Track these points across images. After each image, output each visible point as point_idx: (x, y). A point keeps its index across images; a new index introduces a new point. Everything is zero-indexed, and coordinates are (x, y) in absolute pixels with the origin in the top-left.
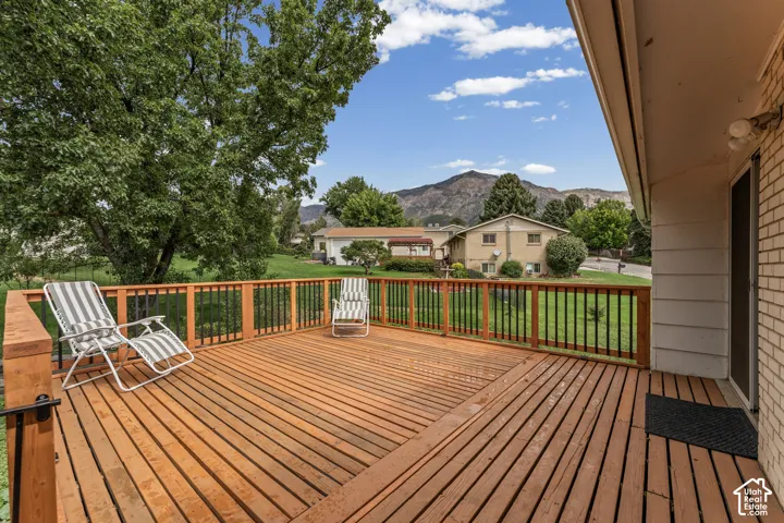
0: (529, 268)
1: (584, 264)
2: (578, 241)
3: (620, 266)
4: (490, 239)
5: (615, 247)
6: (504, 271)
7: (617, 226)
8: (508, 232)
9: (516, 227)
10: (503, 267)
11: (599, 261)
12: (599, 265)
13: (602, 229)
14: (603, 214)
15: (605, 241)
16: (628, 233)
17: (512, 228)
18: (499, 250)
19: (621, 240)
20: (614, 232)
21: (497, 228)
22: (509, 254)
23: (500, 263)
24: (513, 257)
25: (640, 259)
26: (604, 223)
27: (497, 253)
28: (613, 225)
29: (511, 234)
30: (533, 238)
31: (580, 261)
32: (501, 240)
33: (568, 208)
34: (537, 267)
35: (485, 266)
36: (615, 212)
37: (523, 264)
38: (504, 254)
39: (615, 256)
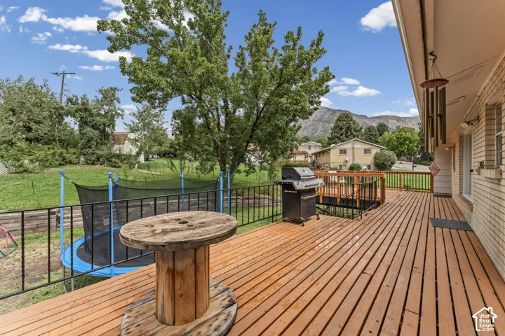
0: (365, 167)
1: (395, 165)
2: (391, 153)
3: (413, 166)
4: (343, 152)
5: (409, 154)
6: (352, 168)
7: (410, 142)
8: (353, 148)
9: (358, 145)
10: (351, 167)
11: (401, 163)
12: (401, 166)
13: (401, 144)
14: (401, 135)
15: (403, 151)
16: (417, 147)
17: (356, 146)
18: (348, 157)
19: (412, 151)
20: (408, 146)
21: (347, 146)
22: (354, 160)
23: (349, 165)
24: (356, 162)
25: (425, 162)
26: (402, 141)
27: (347, 159)
28: (408, 142)
29: (355, 150)
30: (367, 151)
31: (393, 163)
32: (349, 152)
33: (379, 131)
34: (369, 167)
35: (341, 166)
36: (409, 134)
37: (361, 165)
38: (352, 160)
39: (409, 160)
